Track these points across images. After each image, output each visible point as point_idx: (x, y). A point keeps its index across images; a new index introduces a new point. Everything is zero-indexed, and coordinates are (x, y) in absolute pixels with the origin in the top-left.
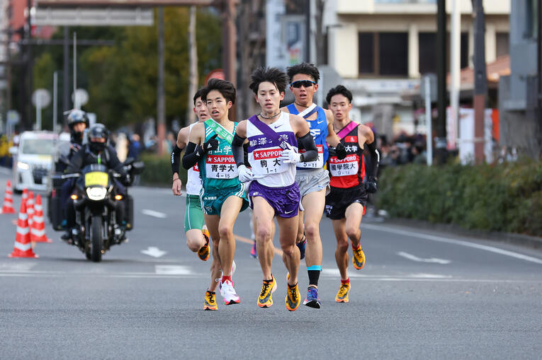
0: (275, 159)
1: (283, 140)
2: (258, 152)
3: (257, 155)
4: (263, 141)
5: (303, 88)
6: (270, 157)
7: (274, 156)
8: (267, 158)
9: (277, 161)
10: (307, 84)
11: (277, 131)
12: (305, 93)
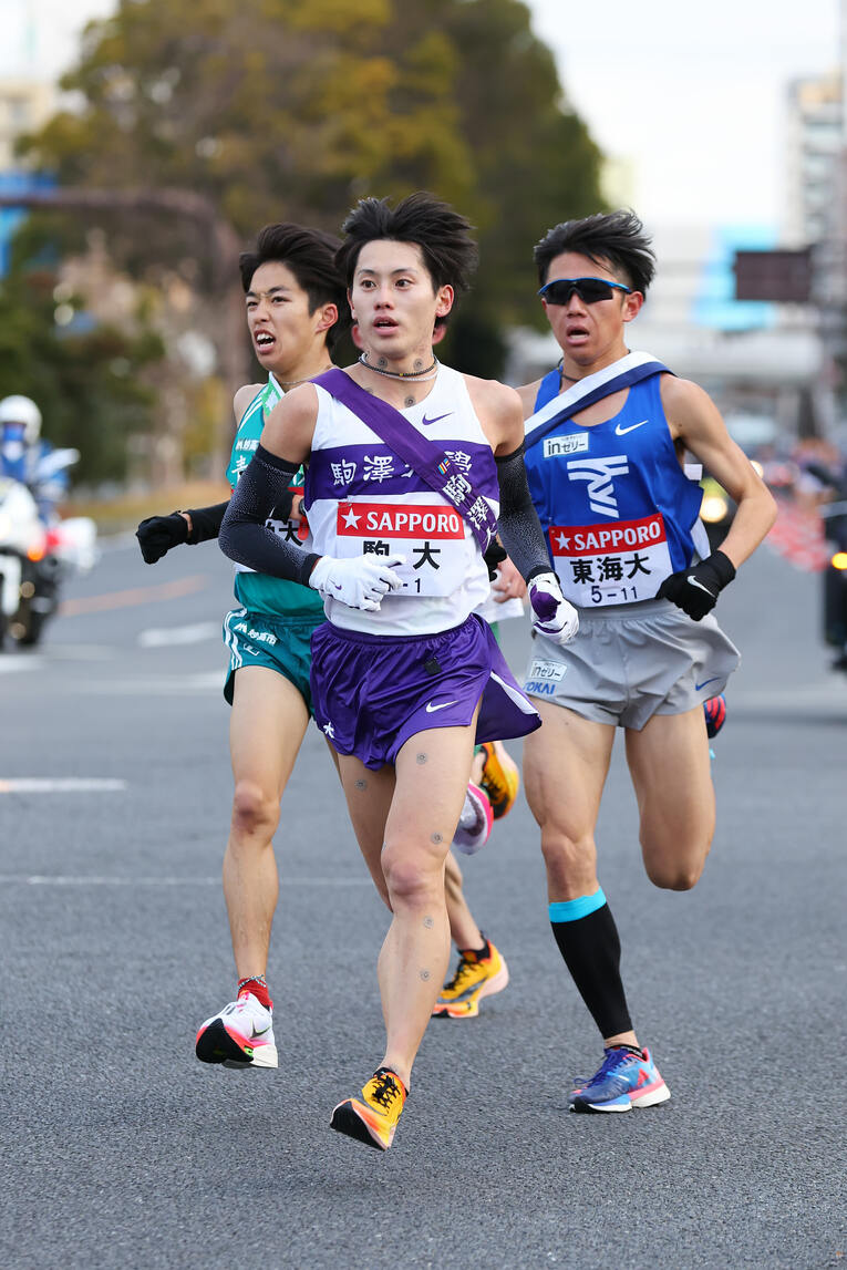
0: (420, 543)
1: (454, 470)
2: (361, 509)
3: (352, 519)
4: (382, 467)
5: (576, 304)
6: (404, 533)
7: (419, 532)
8: (394, 534)
9: (427, 552)
10: (594, 291)
11: (431, 433)
12: (583, 323)
